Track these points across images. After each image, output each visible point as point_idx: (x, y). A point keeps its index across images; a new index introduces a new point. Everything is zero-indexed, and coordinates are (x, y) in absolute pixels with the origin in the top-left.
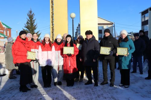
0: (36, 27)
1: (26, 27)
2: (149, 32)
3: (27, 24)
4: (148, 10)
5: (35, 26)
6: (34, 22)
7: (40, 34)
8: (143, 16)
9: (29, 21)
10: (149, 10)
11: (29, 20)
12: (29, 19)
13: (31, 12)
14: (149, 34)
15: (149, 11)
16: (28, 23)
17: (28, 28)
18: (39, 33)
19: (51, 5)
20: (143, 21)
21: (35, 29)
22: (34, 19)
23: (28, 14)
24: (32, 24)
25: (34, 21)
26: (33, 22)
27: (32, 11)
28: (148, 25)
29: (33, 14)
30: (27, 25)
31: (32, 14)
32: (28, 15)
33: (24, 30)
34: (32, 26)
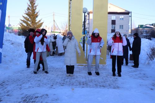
1: (27, 14)
3: (27, 10)
5: (37, 13)
6: (36, 8)
7: (43, 23)
9: (30, 7)
12: (30, 4)
18: (41, 22)
21: (37, 16)
22: (35, 5)
24: (34, 11)
25: (36, 6)
26: (34, 8)
30: (27, 11)
33: (24, 17)
34: (33, 13)
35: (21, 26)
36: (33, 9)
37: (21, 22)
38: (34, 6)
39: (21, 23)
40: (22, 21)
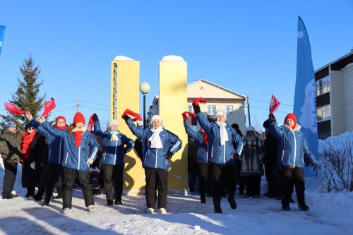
1: (16, 103)
2: (332, 124)
3: (17, 93)
4: (328, 68)
5: (41, 100)
6: (38, 91)
8: (318, 82)
9: (25, 87)
10: (330, 68)
11: (23, 84)
12: (23, 81)
13: (30, 64)
14: (332, 127)
15: (330, 72)
16: (20, 91)
17: (19, 105)
20: (318, 94)
21: (39, 108)
22: (37, 82)
23: (23, 68)
24: (32, 95)
25: (37, 86)
26: (34, 90)
27: (33, 61)
28: (329, 107)
29: (36, 69)
30: (17, 96)
31: (33, 68)
32: (22, 71)
34: (30, 101)
36: (31, 92)
37: (2, 120)
38: (34, 85)
40: (4, 118)
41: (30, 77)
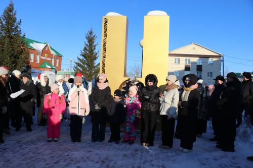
0: (97, 56)
1: (83, 55)
3: (84, 50)
5: (96, 54)
6: (95, 48)
11: (87, 45)
12: (87, 43)
13: (91, 33)
16: (85, 49)
17: (85, 57)
19: (103, 29)
21: (95, 58)
22: (95, 44)
24: (91, 51)
25: (95, 46)
26: (93, 48)
27: (93, 31)
29: (94, 36)
32: (86, 37)
33: (79, 59)
34: (91, 54)
35: (75, 70)
36: (91, 49)
37: (76, 65)
39: (75, 67)
40: (76, 63)
41: (91, 40)
